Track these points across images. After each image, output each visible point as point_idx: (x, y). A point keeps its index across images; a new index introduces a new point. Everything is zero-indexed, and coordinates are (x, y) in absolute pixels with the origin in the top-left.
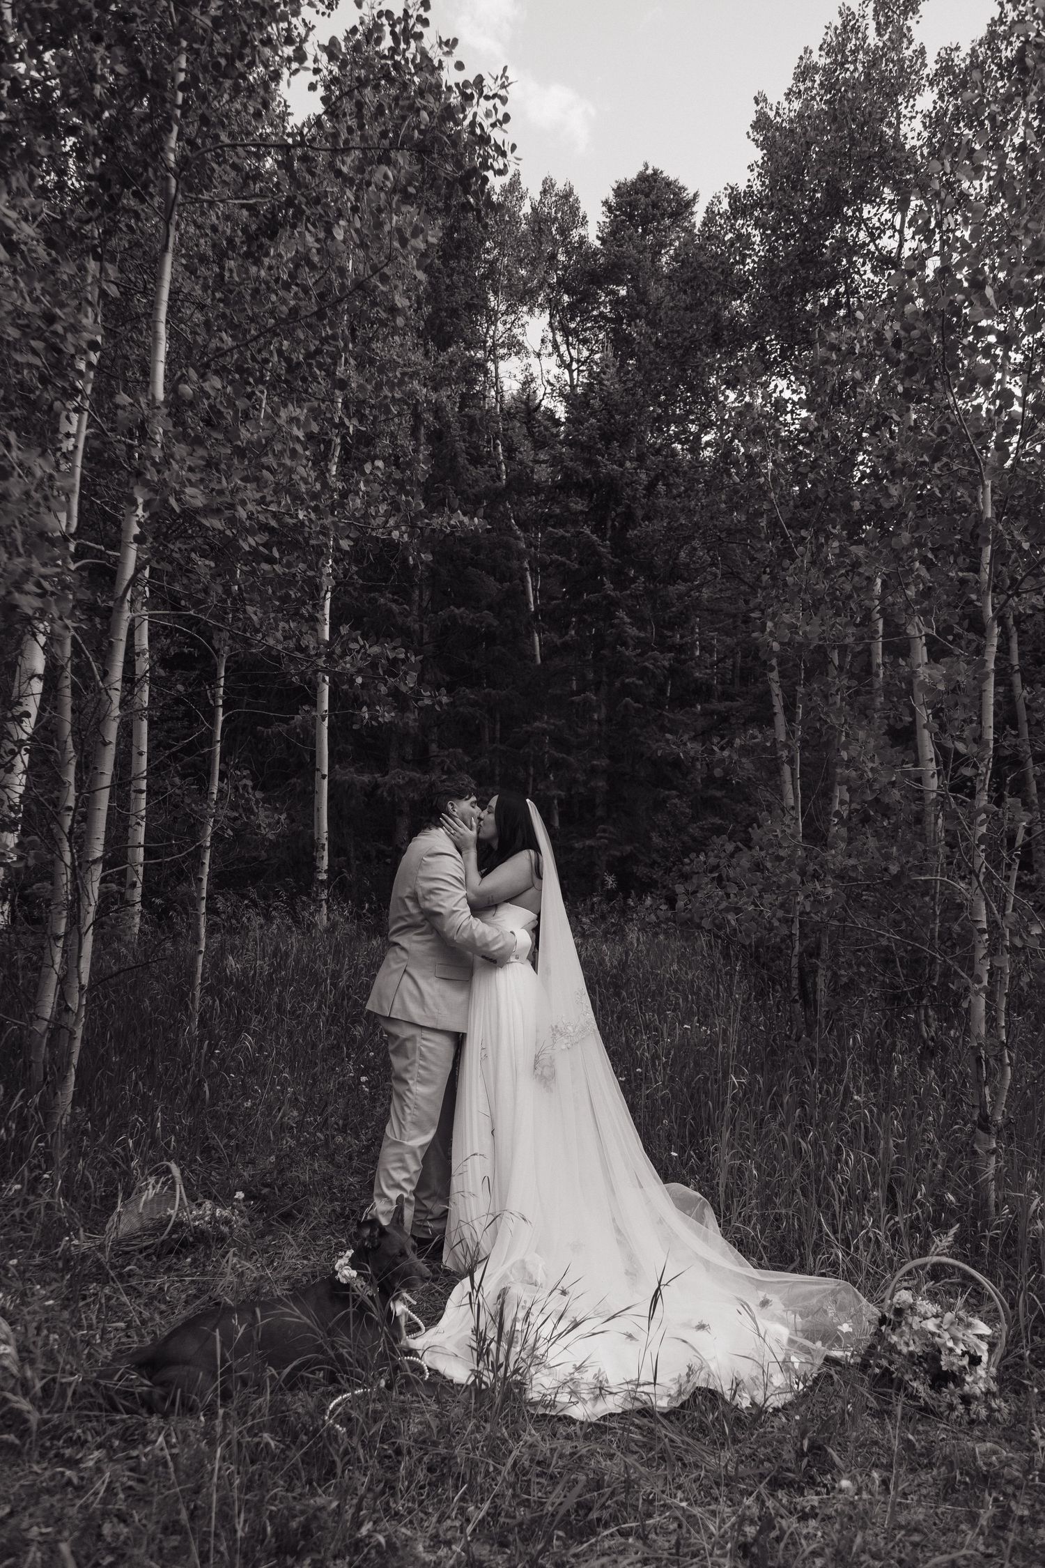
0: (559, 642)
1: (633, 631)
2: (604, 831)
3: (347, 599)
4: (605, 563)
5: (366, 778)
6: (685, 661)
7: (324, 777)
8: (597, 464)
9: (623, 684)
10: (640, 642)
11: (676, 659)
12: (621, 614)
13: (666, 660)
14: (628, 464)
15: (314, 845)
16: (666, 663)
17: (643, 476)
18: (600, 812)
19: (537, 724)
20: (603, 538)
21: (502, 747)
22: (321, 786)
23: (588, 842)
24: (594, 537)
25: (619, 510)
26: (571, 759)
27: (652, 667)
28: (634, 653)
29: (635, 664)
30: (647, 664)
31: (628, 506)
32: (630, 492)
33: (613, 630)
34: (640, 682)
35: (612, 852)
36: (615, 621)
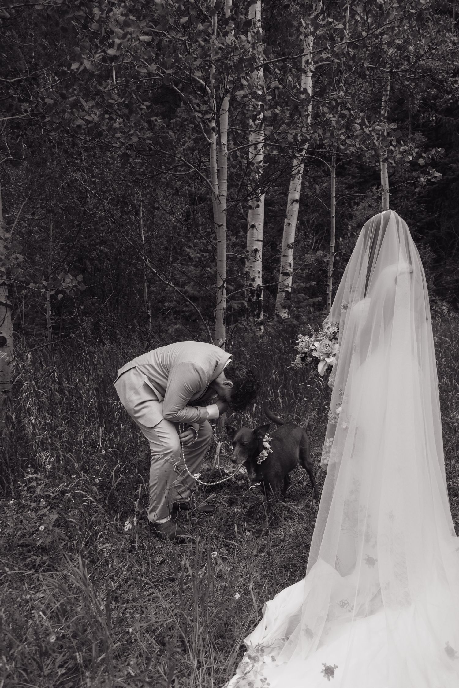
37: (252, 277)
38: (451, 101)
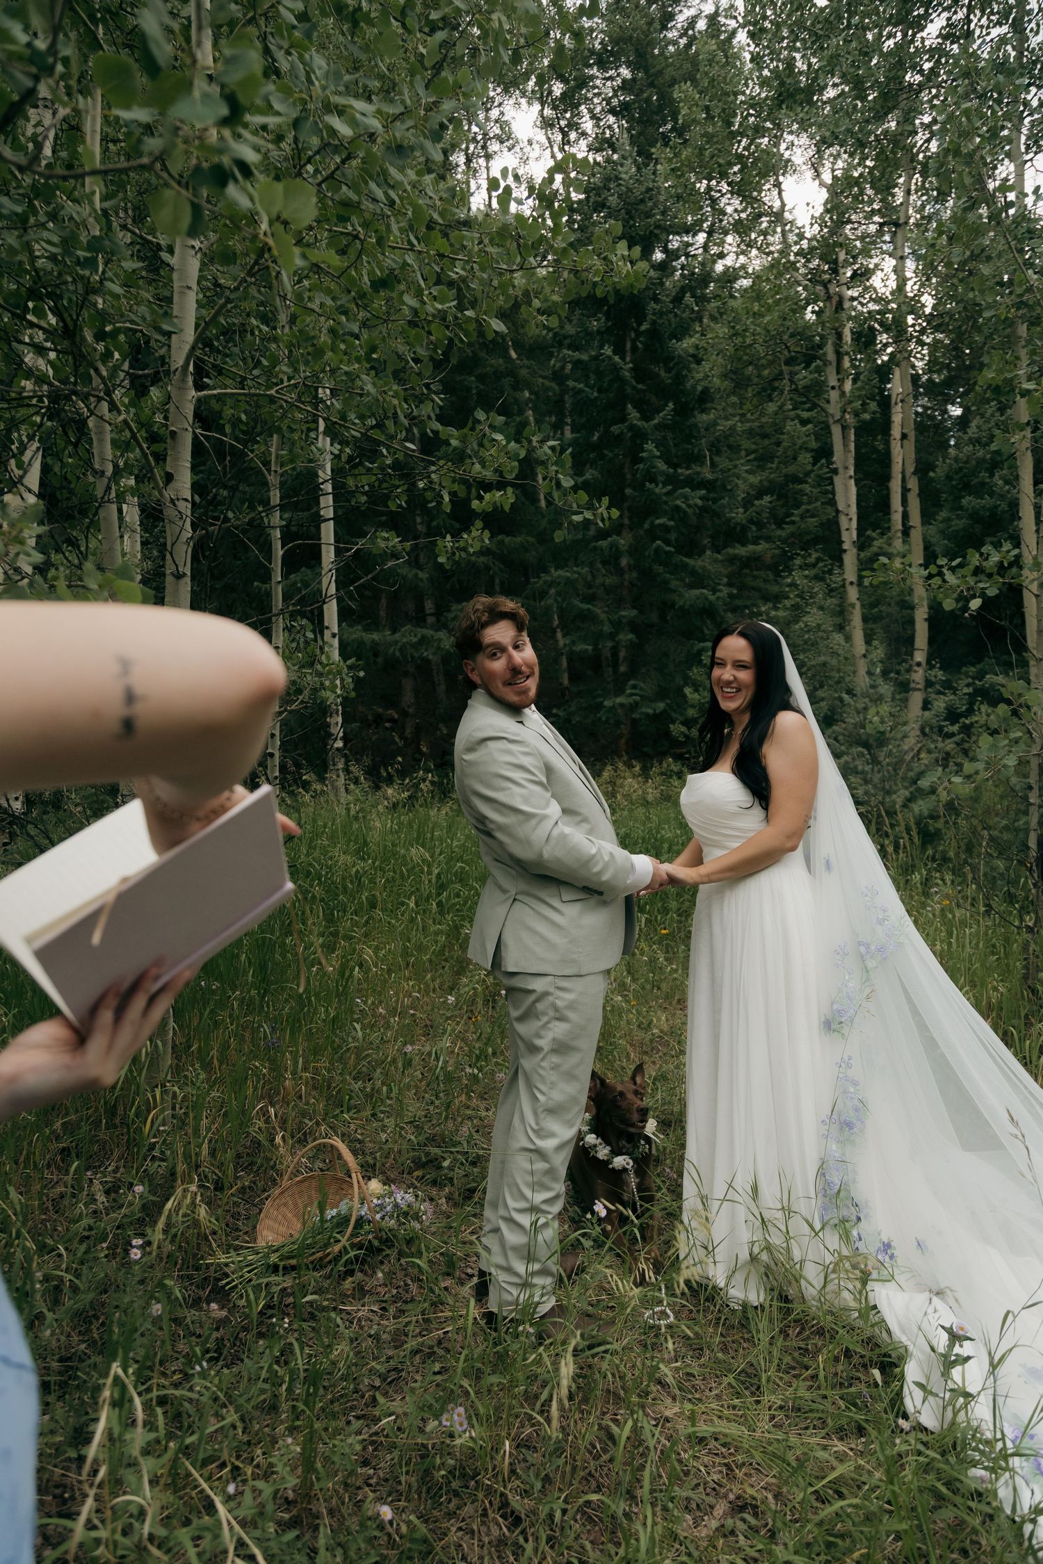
1: (661, 465)
2: (634, 687)
4: (629, 390)
5: (375, 636)
6: (715, 501)
7: (334, 635)
9: (652, 524)
10: (670, 480)
11: (705, 498)
12: (650, 446)
13: (697, 498)
15: (328, 711)
16: (699, 502)
18: (627, 668)
19: (556, 572)
20: (625, 361)
22: (331, 645)
23: (618, 700)
24: (617, 358)
25: (643, 328)
26: (597, 610)
27: (684, 506)
28: (664, 491)
29: (666, 503)
30: (678, 502)
31: (654, 323)
32: (655, 306)
33: (641, 466)
34: (672, 523)
35: (644, 710)
36: (644, 455)
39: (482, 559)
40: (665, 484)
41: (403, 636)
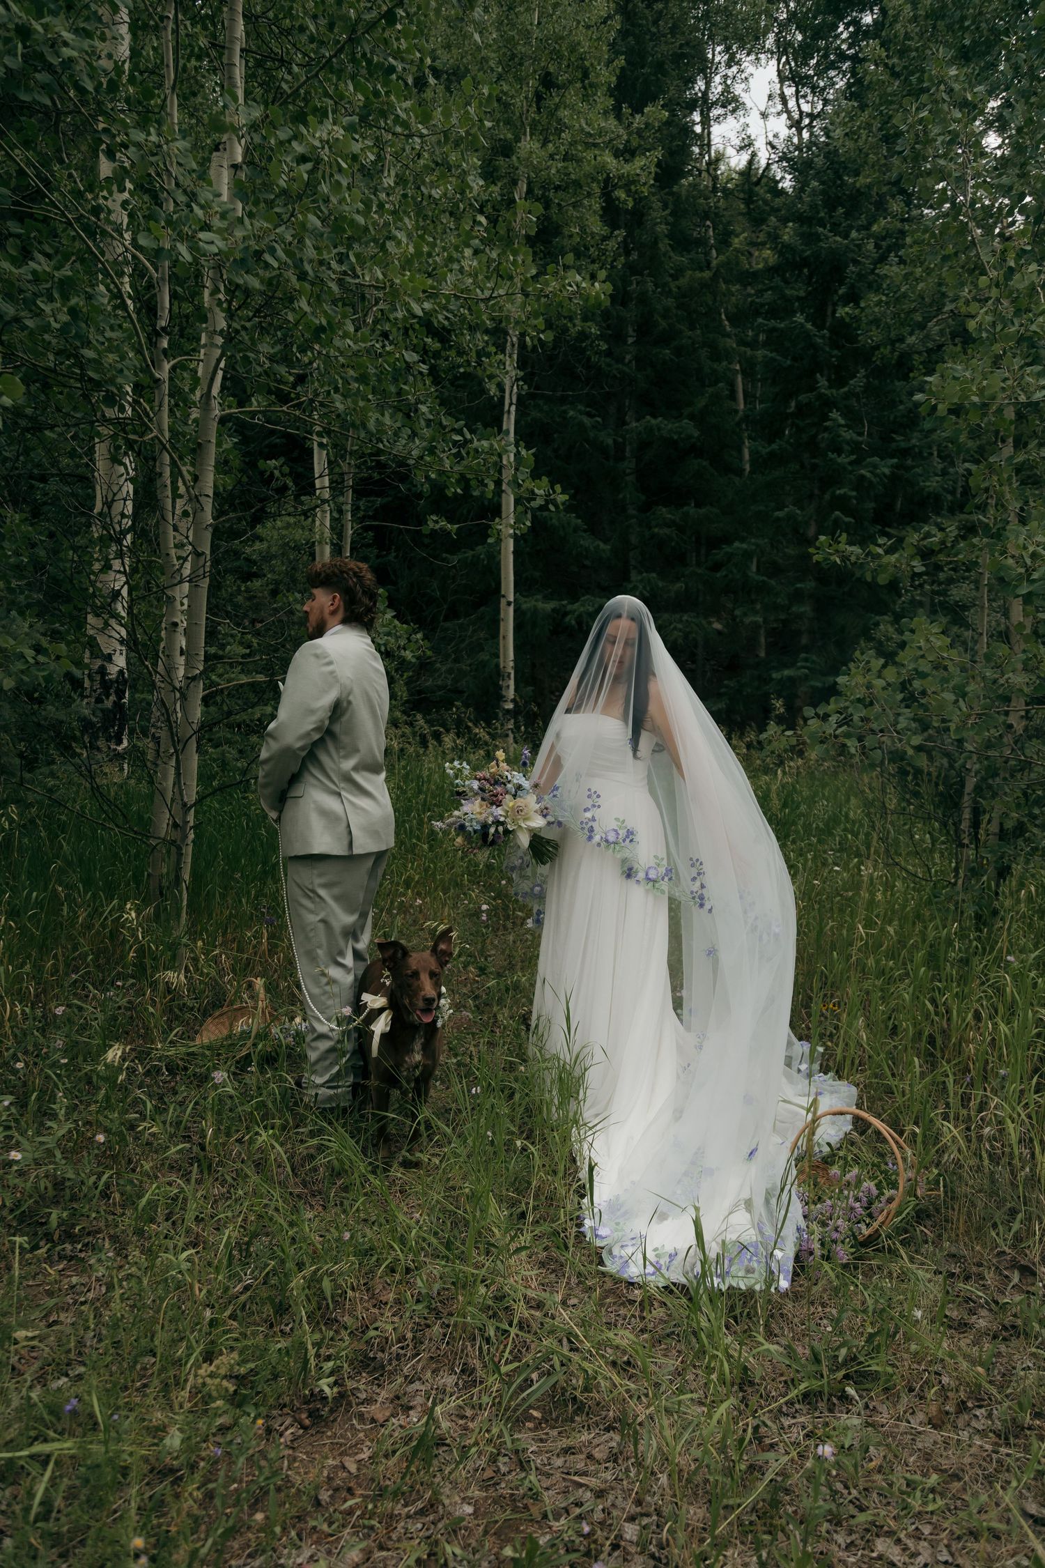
0: (764, 451)
1: (848, 435)
2: (806, 660)
3: (535, 414)
4: (822, 357)
5: (552, 605)
6: (907, 469)
7: (509, 604)
8: (817, 238)
9: (834, 496)
10: (856, 447)
11: (897, 467)
12: (834, 414)
13: (886, 467)
14: (854, 234)
15: (499, 673)
16: (887, 471)
17: (871, 246)
18: (804, 640)
19: (737, 544)
20: (821, 327)
21: (700, 571)
22: (507, 613)
23: (786, 672)
24: (809, 326)
25: (841, 292)
26: (773, 582)
27: (868, 475)
28: (847, 460)
29: (851, 472)
30: (863, 472)
31: (852, 287)
32: (853, 269)
33: (826, 435)
34: (854, 493)
35: (812, 683)
36: (828, 424)
37: (106, 651)
38: (462, 370)
39: (666, 531)
40: (852, 453)
41: (583, 605)
